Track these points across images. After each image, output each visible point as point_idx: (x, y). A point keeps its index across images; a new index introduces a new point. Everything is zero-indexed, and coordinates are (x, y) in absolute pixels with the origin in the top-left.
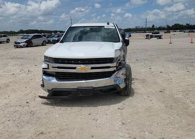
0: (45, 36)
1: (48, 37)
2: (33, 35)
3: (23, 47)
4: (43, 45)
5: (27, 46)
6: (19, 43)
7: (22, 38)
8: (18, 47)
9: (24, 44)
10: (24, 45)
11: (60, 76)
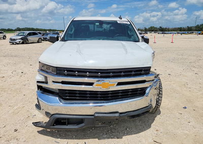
0: (40, 33)
1: (43, 35)
2: (28, 32)
3: (18, 44)
4: (38, 42)
5: (23, 43)
6: (14, 40)
7: (18, 35)
8: (13, 44)
9: (19, 40)
10: (20, 42)
11: (67, 96)
